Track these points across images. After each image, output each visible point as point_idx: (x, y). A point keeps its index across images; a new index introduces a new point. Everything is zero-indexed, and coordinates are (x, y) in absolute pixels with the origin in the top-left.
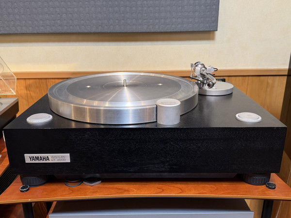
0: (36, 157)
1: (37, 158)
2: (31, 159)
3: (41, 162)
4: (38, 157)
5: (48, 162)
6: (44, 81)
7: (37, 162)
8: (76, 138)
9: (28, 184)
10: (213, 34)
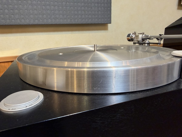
10: (107, 26)
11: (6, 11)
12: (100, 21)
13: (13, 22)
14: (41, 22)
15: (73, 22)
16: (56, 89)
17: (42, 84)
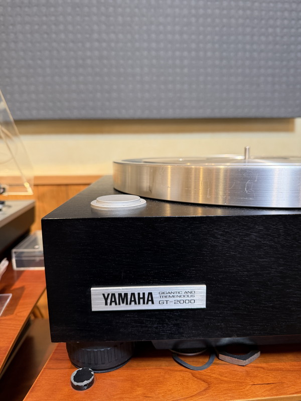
0: (120, 295)
1: (123, 298)
2: (106, 300)
3: (133, 307)
4: (126, 295)
5: (149, 307)
6: (63, 188)
7: (123, 307)
8: (227, 241)
9: (89, 365)
10: (293, 123)
11: (99, 95)
12: (275, 113)
13: (108, 114)
14: (155, 114)
15: (217, 114)
16: (169, 199)
17: (148, 191)
